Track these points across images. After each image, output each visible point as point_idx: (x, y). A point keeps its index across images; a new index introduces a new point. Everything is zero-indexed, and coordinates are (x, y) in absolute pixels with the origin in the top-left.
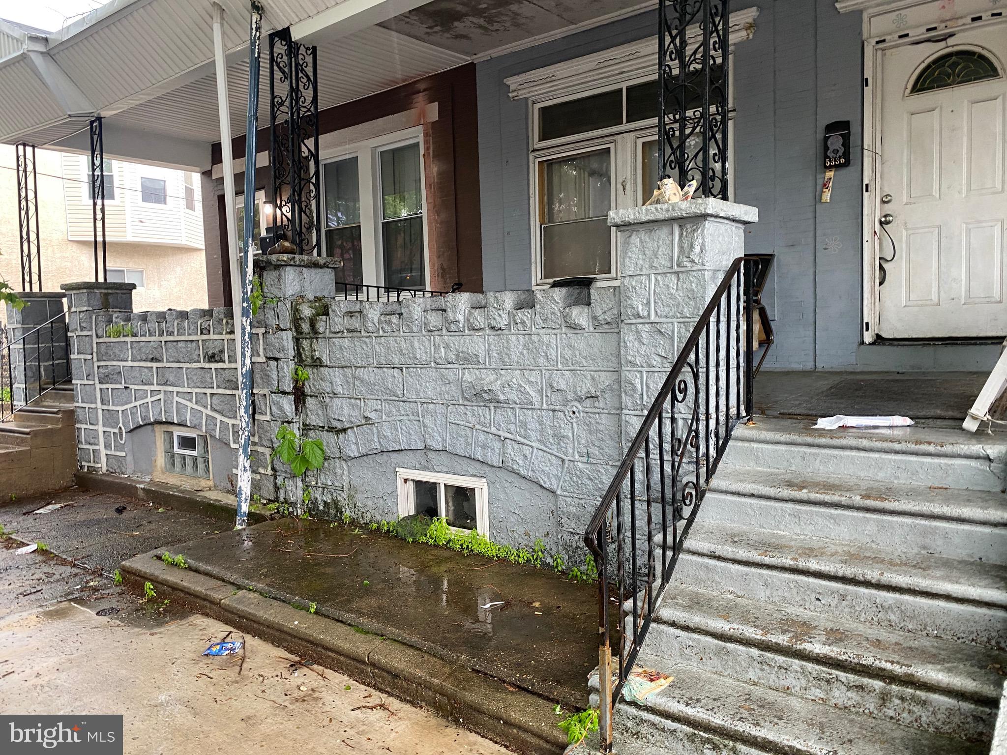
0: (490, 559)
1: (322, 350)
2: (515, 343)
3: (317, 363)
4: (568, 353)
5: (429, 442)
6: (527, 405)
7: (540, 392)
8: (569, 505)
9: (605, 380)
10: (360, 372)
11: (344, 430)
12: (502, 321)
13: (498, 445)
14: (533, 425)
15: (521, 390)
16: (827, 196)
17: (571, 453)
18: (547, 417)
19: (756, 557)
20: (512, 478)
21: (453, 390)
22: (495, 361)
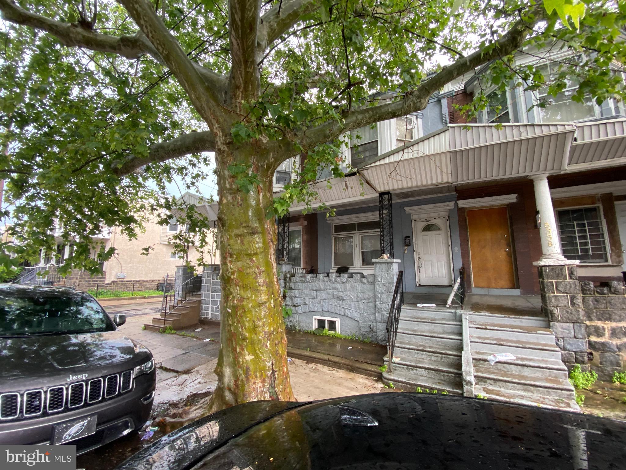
0: (341, 339)
1: (292, 285)
2: (348, 286)
3: (291, 289)
4: (362, 289)
5: (324, 309)
6: (351, 300)
7: (355, 297)
8: (362, 324)
9: (371, 295)
10: (303, 291)
11: (298, 306)
12: (345, 281)
13: (343, 310)
14: (353, 305)
15: (350, 297)
16: (406, 252)
17: (363, 312)
18: (356, 303)
20: (347, 318)
21: (331, 296)
22: (343, 290)
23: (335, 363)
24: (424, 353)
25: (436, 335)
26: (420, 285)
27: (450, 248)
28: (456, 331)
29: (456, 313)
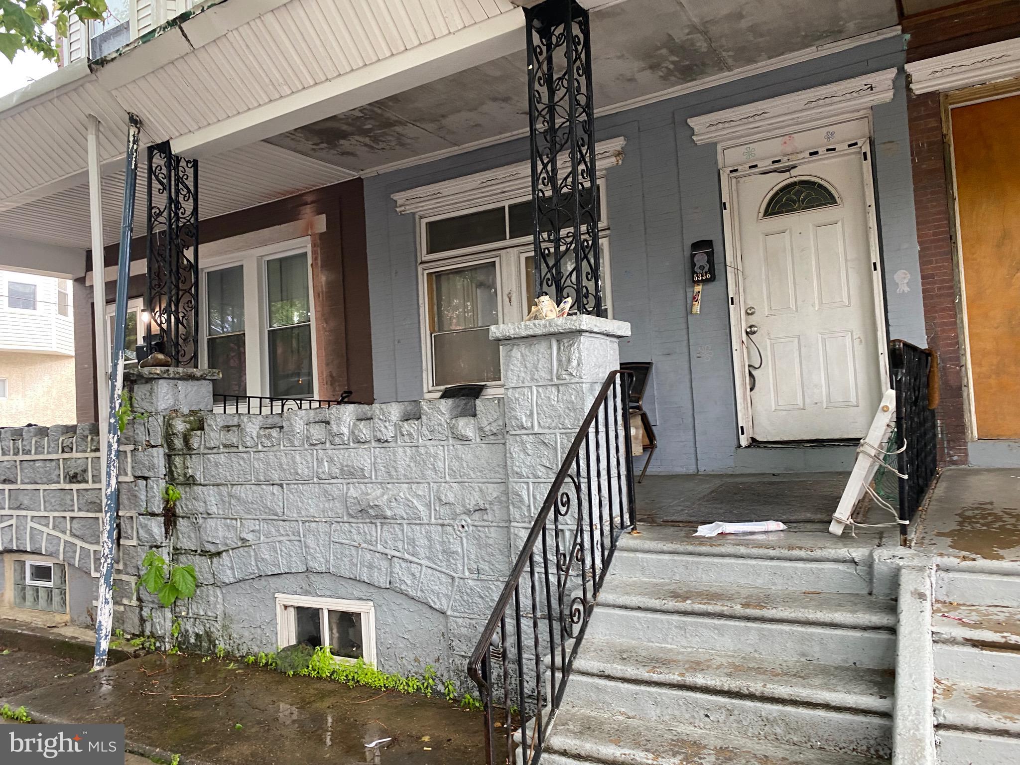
0: (378, 690)
1: (195, 467)
2: (402, 456)
3: (190, 482)
4: (456, 464)
5: (311, 564)
6: (415, 520)
7: (428, 506)
8: (460, 626)
9: (494, 491)
10: (237, 490)
11: (219, 554)
12: (389, 433)
13: (384, 564)
14: (422, 541)
15: (409, 505)
16: (697, 308)
18: (435, 532)
19: (644, 674)
20: (400, 600)
21: (338, 506)
22: (382, 475)
26: (754, 443)
29: (870, 564)
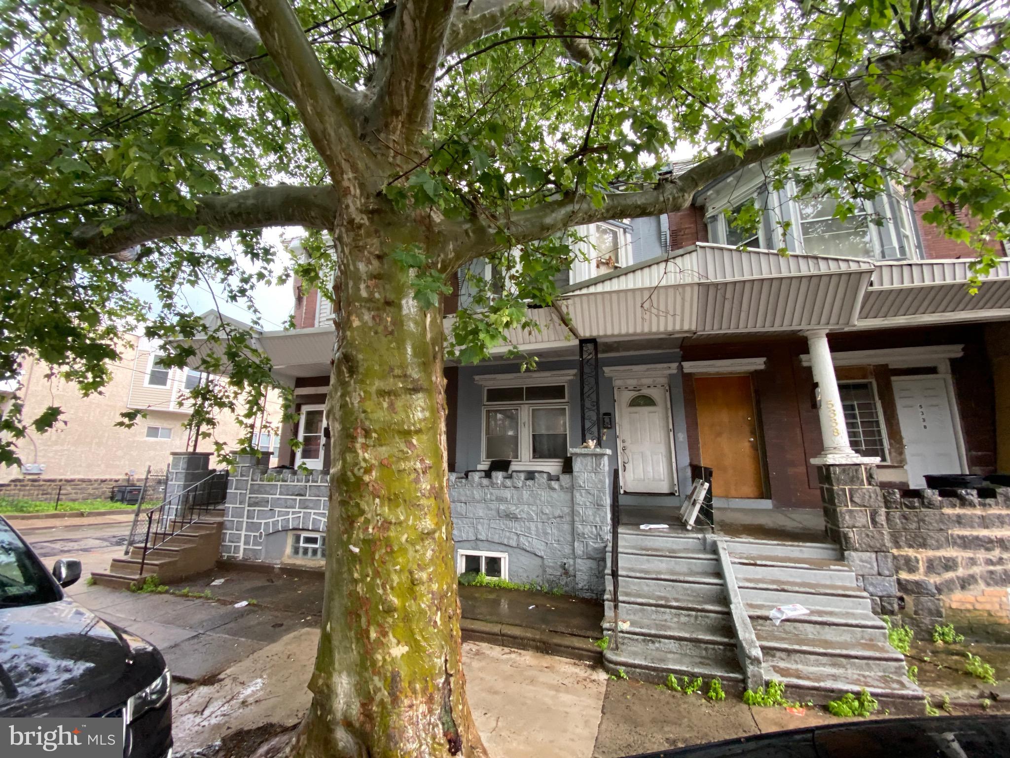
0: (510, 590)
2: (525, 494)
4: (549, 499)
5: (478, 537)
6: (531, 520)
7: (537, 514)
8: (549, 562)
9: (567, 510)
12: (520, 485)
13: (515, 538)
14: (533, 528)
15: (528, 513)
17: (550, 539)
18: (540, 525)
19: (641, 576)
20: (523, 553)
21: (494, 513)
22: (515, 501)
23: (514, 637)
24: (668, 610)
25: (682, 578)
26: (625, 493)
27: (671, 434)
28: (710, 570)
29: (705, 539)
